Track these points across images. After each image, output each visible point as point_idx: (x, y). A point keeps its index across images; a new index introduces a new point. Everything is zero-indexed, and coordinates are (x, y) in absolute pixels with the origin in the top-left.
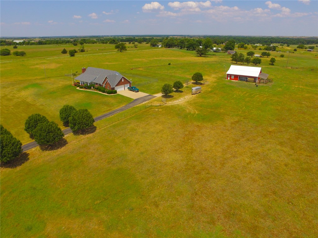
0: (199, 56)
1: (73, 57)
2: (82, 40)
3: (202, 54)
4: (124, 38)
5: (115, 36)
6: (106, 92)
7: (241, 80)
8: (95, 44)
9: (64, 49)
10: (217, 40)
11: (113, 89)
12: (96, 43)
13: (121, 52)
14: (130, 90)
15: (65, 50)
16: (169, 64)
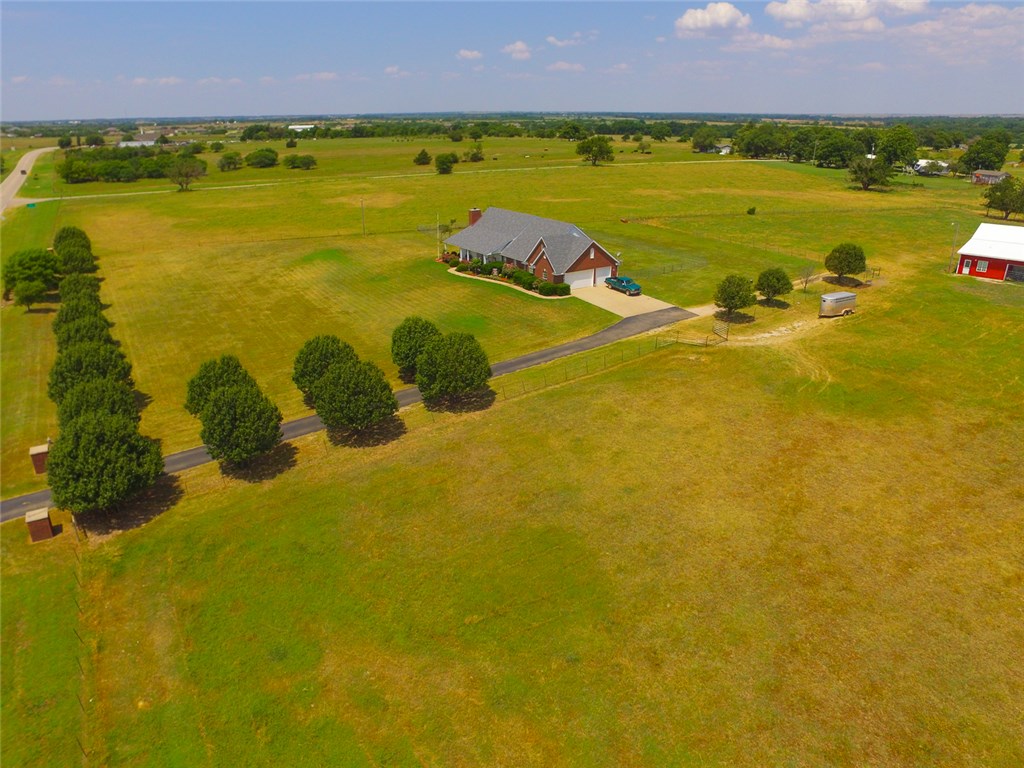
0: (860, 189)
1: (445, 175)
2: (477, 125)
3: (874, 181)
4: (608, 123)
5: (580, 114)
6: (537, 288)
7: (1016, 279)
8: (516, 138)
9: (424, 151)
10: (935, 134)
11: (560, 279)
12: (520, 136)
13: (594, 164)
14: (612, 288)
15: (426, 154)
16: (752, 212)
